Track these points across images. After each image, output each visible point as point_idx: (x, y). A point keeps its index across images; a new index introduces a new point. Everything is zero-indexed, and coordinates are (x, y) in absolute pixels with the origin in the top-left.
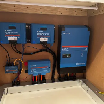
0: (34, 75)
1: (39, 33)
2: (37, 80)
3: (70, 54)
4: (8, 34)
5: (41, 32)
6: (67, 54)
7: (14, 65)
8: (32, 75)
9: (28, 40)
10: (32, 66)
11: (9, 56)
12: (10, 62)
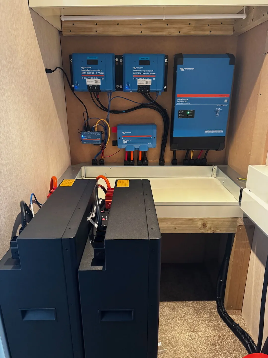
0: (128, 150)
1: (136, 70)
2: (132, 159)
3: (194, 111)
4: (86, 74)
5: (140, 69)
6: (187, 111)
7: (94, 131)
8: (124, 149)
9: (118, 86)
10: (124, 133)
11: (87, 112)
12: (88, 125)
